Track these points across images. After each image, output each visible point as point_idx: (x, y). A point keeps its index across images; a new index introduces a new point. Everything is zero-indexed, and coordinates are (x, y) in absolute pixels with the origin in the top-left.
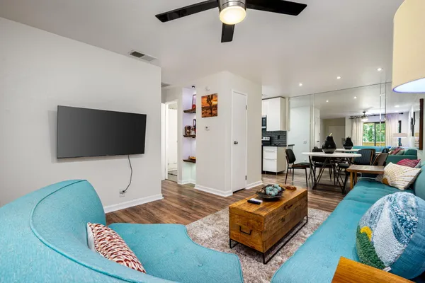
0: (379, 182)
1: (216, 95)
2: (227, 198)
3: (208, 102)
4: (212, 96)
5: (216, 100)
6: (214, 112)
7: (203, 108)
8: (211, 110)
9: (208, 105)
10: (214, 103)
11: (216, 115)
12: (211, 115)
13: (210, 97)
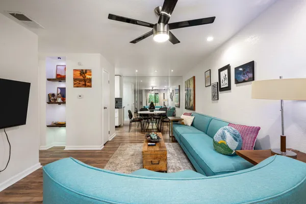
0: (180, 124)
1: (90, 71)
2: (102, 150)
3: (81, 75)
4: (86, 70)
5: (91, 75)
6: (87, 84)
7: (75, 80)
8: (85, 82)
9: (82, 78)
10: (88, 77)
11: (90, 86)
12: (85, 86)
13: (84, 71)
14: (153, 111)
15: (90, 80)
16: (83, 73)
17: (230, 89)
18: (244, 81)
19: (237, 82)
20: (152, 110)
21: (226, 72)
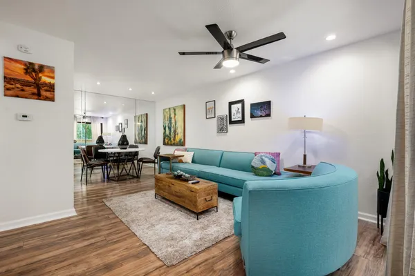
3: (27, 72)
4: (42, 67)
7: (9, 80)
8: (39, 88)
11: (52, 99)
12: (38, 96)
13: (36, 67)
14: (126, 148)
15: (51, 88)
16: (34, 70)
17: (244, 122)
18: (261, 116)
19: (252, 116)
20: (124, 147)
21: (239, 105)
